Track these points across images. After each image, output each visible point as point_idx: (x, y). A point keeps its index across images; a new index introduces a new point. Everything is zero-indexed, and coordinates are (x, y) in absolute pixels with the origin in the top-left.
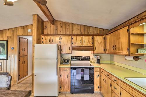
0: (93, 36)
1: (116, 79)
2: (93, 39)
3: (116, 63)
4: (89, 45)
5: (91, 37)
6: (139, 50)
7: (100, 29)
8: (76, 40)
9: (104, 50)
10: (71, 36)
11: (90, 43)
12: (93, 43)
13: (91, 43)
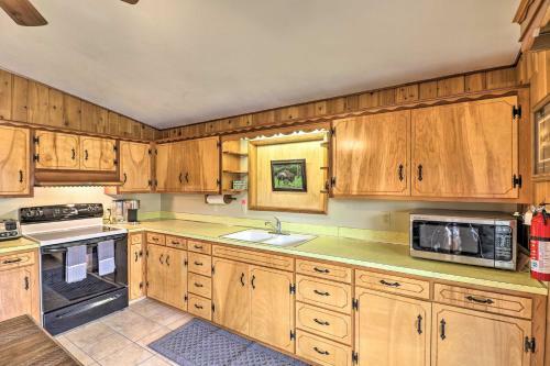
0: (118, 140)
1: (199, 244)
2: (116, 148)
3: (178, 216)
4: (104, 167)
5: (111, 144)
6: (236, 183)
7: (134, 124)
8: (55, 146)
9: (150, 183)
10: (31, 128)
11: (106, 161)
12: (116, 163)
13: (111, 162)
